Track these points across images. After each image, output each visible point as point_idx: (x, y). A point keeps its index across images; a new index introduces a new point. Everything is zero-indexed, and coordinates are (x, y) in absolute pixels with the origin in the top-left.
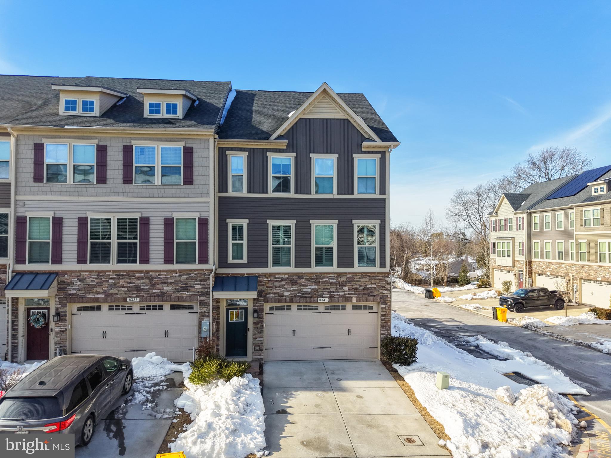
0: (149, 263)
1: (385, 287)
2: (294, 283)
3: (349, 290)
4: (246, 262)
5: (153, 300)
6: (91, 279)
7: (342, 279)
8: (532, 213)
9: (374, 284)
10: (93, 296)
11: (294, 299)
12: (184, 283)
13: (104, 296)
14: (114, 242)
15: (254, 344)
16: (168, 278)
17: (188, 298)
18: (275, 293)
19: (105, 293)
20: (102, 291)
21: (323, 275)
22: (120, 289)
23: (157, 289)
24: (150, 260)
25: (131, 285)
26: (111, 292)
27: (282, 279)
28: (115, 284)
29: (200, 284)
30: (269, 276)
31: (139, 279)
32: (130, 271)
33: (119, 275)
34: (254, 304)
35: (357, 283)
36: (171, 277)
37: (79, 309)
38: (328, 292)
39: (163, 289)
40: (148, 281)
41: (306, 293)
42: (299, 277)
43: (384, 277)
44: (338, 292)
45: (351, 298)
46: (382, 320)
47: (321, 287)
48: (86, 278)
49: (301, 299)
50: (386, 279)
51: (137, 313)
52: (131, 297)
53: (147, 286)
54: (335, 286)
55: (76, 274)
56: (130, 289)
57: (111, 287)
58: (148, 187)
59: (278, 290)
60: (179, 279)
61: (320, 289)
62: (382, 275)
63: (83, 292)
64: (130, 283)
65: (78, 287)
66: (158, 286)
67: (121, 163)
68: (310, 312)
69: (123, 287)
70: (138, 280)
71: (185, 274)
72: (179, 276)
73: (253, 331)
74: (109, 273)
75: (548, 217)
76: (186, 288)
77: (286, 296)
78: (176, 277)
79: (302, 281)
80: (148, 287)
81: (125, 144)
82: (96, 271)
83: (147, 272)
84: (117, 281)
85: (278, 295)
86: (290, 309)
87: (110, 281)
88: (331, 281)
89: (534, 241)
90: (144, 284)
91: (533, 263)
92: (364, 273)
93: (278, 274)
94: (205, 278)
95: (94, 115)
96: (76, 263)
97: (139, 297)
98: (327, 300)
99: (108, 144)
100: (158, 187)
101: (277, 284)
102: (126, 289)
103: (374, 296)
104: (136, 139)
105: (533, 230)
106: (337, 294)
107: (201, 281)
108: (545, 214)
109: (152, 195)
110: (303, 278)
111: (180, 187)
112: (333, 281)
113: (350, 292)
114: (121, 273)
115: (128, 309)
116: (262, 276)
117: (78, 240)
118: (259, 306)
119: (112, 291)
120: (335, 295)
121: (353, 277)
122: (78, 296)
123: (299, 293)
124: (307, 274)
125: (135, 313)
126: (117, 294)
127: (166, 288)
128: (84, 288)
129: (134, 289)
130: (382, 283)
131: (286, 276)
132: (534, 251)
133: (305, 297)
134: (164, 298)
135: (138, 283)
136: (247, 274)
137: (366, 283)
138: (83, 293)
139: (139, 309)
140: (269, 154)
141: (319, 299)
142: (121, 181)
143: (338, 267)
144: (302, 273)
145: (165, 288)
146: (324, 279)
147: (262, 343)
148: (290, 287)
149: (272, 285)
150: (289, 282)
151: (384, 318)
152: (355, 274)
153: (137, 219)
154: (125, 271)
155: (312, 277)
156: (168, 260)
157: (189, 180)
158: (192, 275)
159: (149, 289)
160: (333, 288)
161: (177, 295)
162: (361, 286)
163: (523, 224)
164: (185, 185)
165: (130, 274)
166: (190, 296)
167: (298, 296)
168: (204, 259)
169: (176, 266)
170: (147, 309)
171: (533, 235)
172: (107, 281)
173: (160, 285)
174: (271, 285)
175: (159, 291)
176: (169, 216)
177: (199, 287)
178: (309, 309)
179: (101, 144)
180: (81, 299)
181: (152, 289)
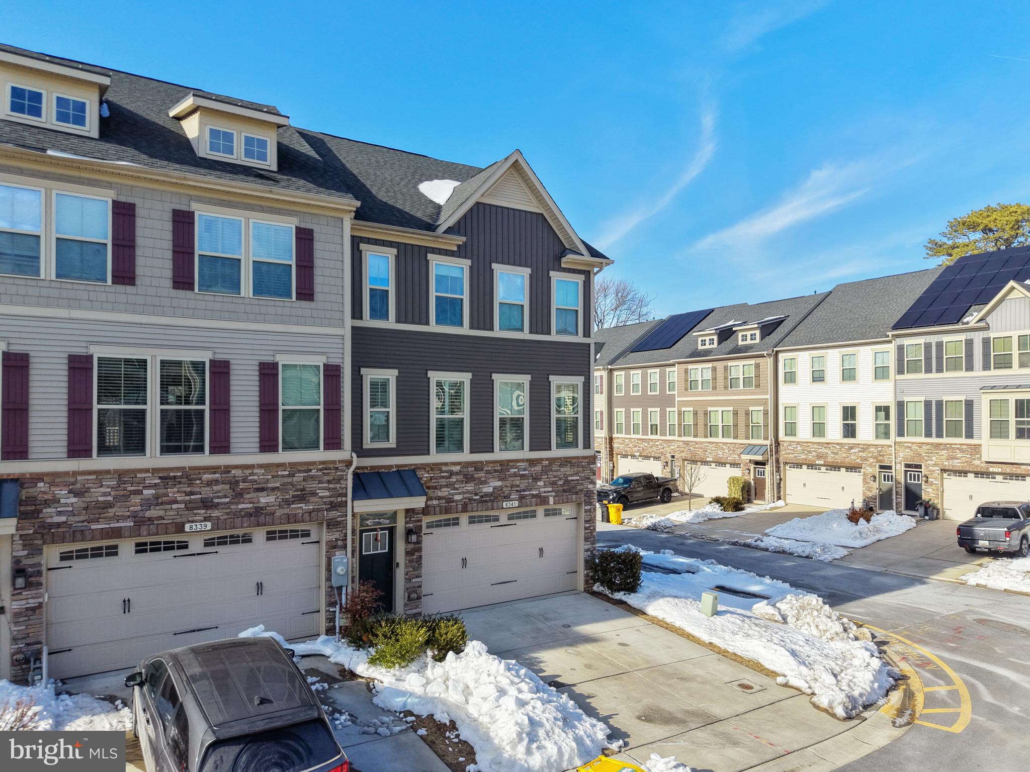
0: (229, 452)
1: (589, 478)
2: (468, 478)
3: (545, 486)
4: (394, 446)
5: (239, 524)
6: (102, 490)
7: (536, 468)
8: (614, 370)
9: (577, 474)
10: (107, 526)
11: (469, 506)
12: (299, 487)
13: (132, 524)
14: (153, 409)
15: (407, 589)
16: (267, 481)
17: (306, 516)
18: (439, 498)
19: (135, 517)
20: (128, 514)
21: (510, 464)
22: (169, 507)
23: (247, 501)
24: (232, 445)
25: (192, 497)
26: (148, 514)
27: (452, 474)
28: (157, 497)
29: (329, 489)
30: (432, 469)
31: (210, 483)
32: (191, 468)
33: (167, 478)
34: (408, 519)
35: (555, 473)
36: (273, 477)
37: (65, 557)
38: (517, 491)
39: (259, 502)
40: (228, 486)
41: (486, 495)
42: (476, 469)
43: (589, 463)
44: (531, 490)
45: (548, 497)
46: (586, 528)
47: (508, 483)
48: (89, 488)
49: (480, 504)
50: (592, 466)
51: (198, 554)
52: (192, 522)
53: (225, 497)
54: (526, 481)
55: (66, 479)
56: (190, 507)
57: (148, 504)
58: (226, 299)
59: (444, 492)
60: (290, 480)
61: (506, 486)
62: (586, 461)
63: (82, 518)
64: (192, 493)
65: (71, 509)
66: (247, 496)
67: (169, 245)
68: (487, 525)
69: (175, 502)
70: (208, 485)
71: (300, 471)
72: (289, 476)
73: (406, 566)
74: (144, 475)
75: (636, 376)
76: (302, 497)
77: (456, 501)
78: (283, 476)
79: (481, 475)
80: (227, 500)
81: (178, 207)
82: (116, 471)
83: (227, 469)
84: (161, 491)
85: (444, 501)
86: (458, 524)
87: (145, 492)
88: (521, 473)
89: (616, 410)
90: (220, 494)
91: (615, 441)
92: (565, 458)
93: (446, 464)
94: (336, 477)
95: (87, 134)
96: (65, 455)
97: (209, 521)
98: (516, 504)
99: (138, 203)
100: (247, 301)
101: (443, 482)
102: (183, 506)
103: (577, 493)
104: (200, 200)
105: (615, 395)
106: (528, 493)
107: (329, 482)
108: (632, 372)
109: (233, 316)
110: (482, 470)
111: (289, 304)
112: (524, 472)
113: (546, 489)
114: (171, 474)
115: (179, 548)
116: (420, 468)
117: (70, 403)
118: (415, 521)
119: (152, 513)
120: (527, 495)
121: (550, 464)
122: (70, 528)
123: (476, 494)
124: (488, 462)
125: (194, 555)
126: (162, 518)
127: (265, 499)
128: (86, 509)
129: (201, 504)
130: (587, 473)
131: (457, 468)
132: (616, 423)
133: (486, 501)
134: (262, 519)
135: (206, 492)
136: (397, 466)
137: (567, 473)
138: (83, 522)
139: (203, 545)
140: (430, 256)
141: (504, 503)
142: (169, 283)
143: (531, 450)
144: (481, 462)
145: (263, 500)
146: (513, 471)
147: (420, 587)
148: (463, 485)
149: (436, 484)
150: (460, 477)
151: (588, 525)
152: (552, 461)
153: (204, 363)
154: (182, 469)
155: (496, 468)
156: (268, 444)
157: (306, 293)
158: (313, 472)
159: (230, 503)
160: (523, 484)
161: (286, 511)
162: (560, 479)
163: (602, 385)
164: (299, 301)
165: (189, 475)
166: (310, 513)
167: (475, 500)
168: (333, 442)
169: (283, 457)
170: (219, 544)
171: (614, 400)
172: (140, 492)
173: (252, 495)
174: (434, 484)
175: (251, 505)
176: (268, 359)
177: (327, 494)
178: (487, 521)
179: (122, 199)
180: (77, 534)
181: (238, 503)
